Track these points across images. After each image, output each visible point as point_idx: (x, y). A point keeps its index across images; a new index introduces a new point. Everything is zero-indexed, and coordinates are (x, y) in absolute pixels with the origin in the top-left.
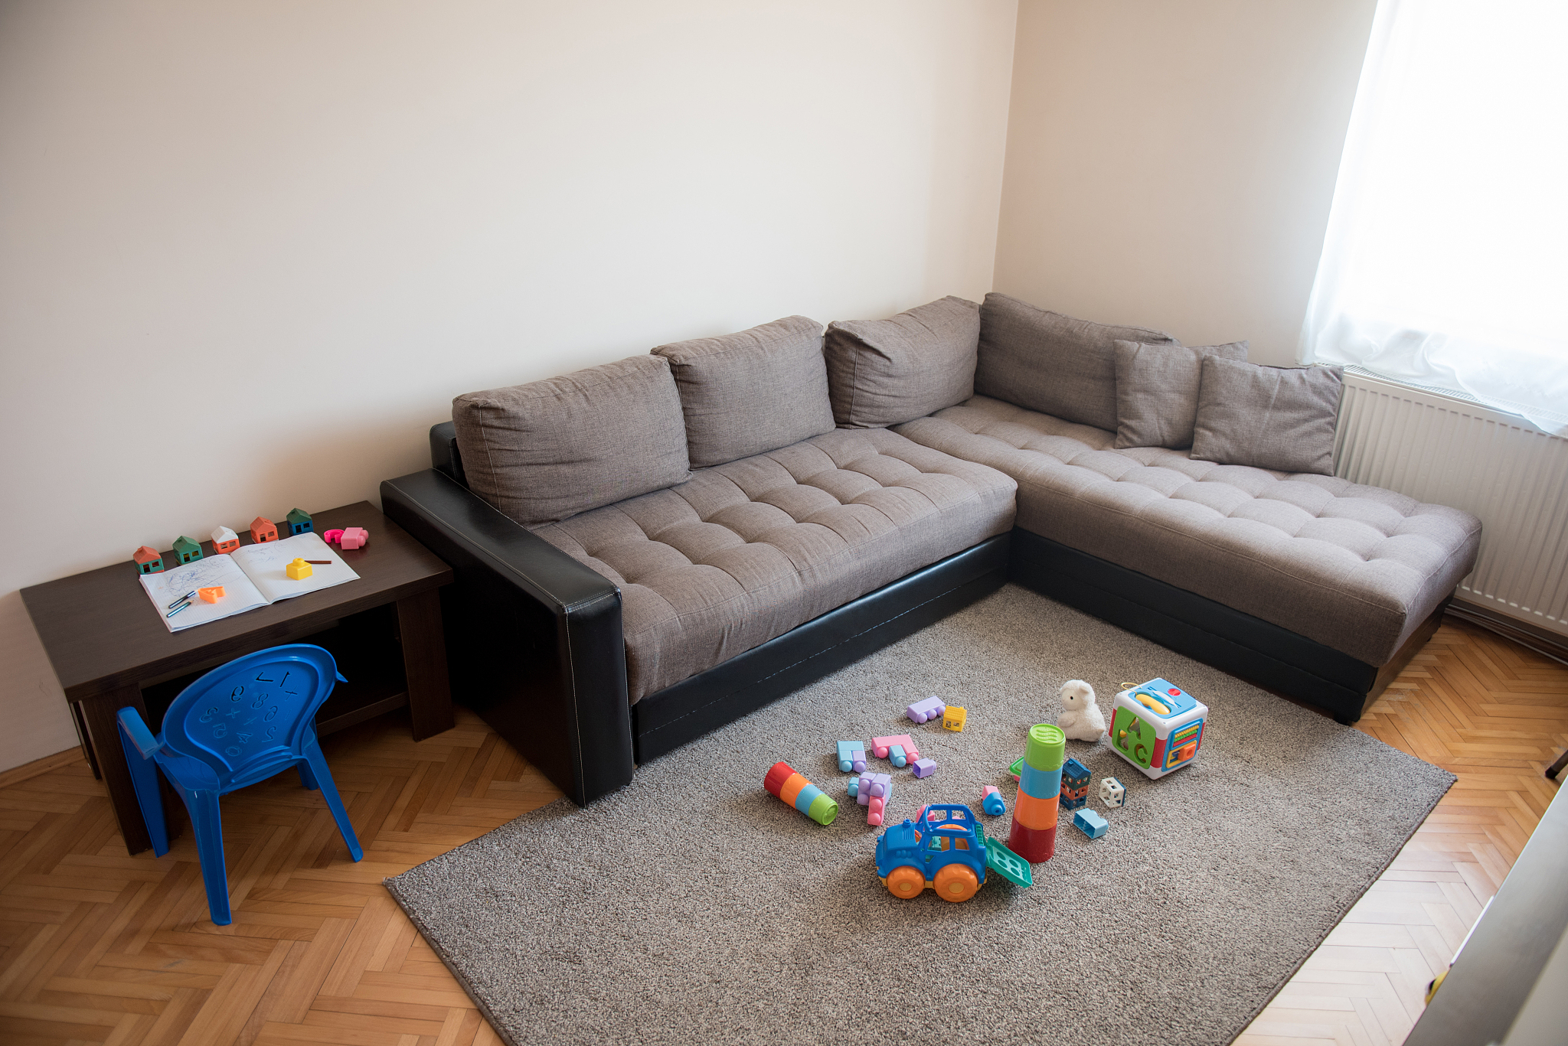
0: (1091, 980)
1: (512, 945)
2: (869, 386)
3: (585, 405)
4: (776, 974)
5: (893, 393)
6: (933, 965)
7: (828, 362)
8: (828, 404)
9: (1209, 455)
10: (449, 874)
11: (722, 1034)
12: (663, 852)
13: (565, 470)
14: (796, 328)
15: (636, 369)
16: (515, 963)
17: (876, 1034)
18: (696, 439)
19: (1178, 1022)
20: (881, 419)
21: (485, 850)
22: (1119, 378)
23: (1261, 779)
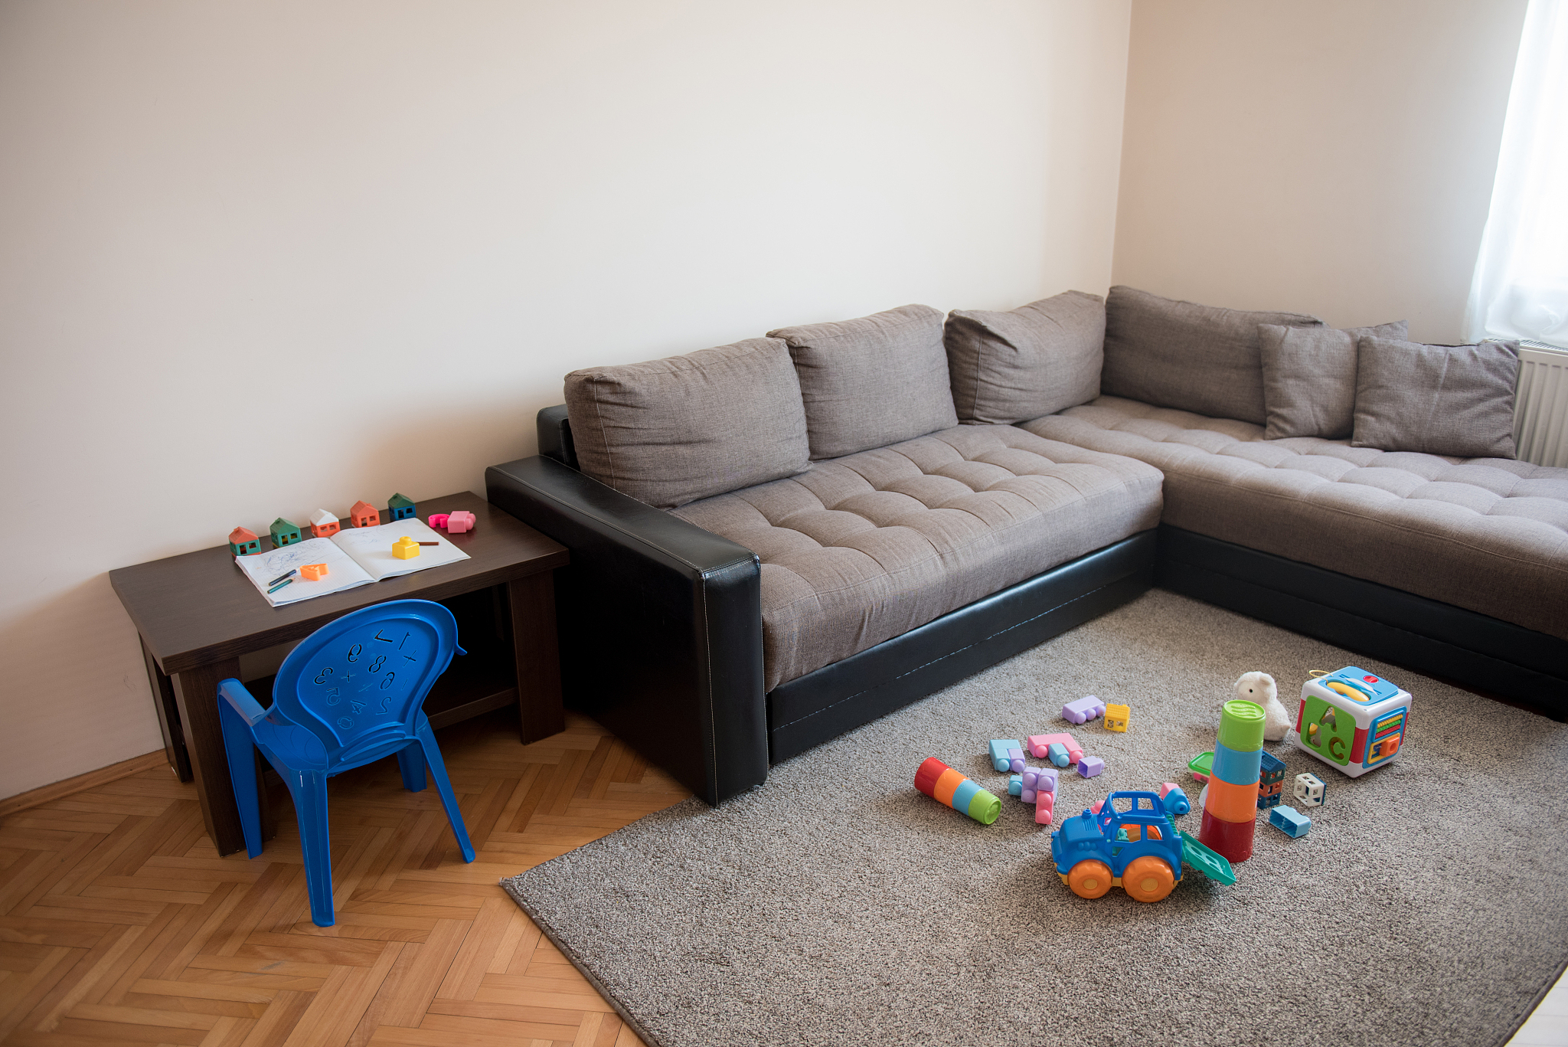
0: (1319, 984)
1: (649, 946)
2: (993, 378)
3: (702, 382)
4: (952, 976)
5: (1019, 386)
6: (1133, 968)
7: (949, 354)
8: (950, 398)
9: (1373, 441)
10: (573, 874)
11: (899, 1040)
12: (809, 852)
13: (682, 450)
14: (916, 314)
15: (753, 349)
16: (655, 964)
17: (1078, 1040)
18: (816, 427)
19: (1431, 1029)
20: (1007, 414)
21: (610, 850)
22: (1266, 364)
23: (1477, 777)
